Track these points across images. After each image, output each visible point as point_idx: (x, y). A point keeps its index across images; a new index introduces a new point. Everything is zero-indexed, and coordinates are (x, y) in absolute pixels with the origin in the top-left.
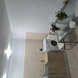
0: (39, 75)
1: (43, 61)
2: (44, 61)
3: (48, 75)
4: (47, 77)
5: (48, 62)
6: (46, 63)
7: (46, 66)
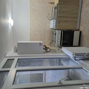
0: (47, 18)
1: (52, 3)
2: (54, 3)
3: (56, 18)
4: (55, 20)
5: (58, 4)
6: (56, 5)
7: (55, 9)
